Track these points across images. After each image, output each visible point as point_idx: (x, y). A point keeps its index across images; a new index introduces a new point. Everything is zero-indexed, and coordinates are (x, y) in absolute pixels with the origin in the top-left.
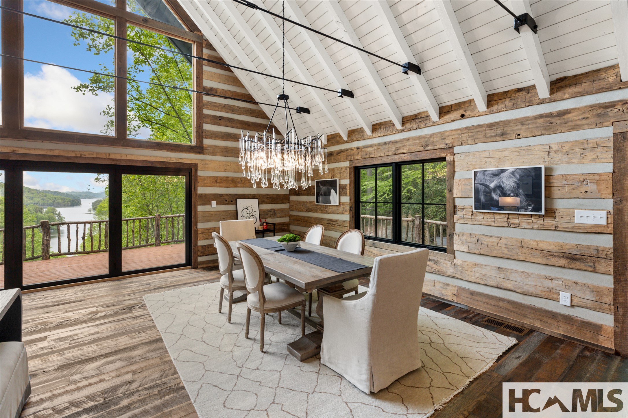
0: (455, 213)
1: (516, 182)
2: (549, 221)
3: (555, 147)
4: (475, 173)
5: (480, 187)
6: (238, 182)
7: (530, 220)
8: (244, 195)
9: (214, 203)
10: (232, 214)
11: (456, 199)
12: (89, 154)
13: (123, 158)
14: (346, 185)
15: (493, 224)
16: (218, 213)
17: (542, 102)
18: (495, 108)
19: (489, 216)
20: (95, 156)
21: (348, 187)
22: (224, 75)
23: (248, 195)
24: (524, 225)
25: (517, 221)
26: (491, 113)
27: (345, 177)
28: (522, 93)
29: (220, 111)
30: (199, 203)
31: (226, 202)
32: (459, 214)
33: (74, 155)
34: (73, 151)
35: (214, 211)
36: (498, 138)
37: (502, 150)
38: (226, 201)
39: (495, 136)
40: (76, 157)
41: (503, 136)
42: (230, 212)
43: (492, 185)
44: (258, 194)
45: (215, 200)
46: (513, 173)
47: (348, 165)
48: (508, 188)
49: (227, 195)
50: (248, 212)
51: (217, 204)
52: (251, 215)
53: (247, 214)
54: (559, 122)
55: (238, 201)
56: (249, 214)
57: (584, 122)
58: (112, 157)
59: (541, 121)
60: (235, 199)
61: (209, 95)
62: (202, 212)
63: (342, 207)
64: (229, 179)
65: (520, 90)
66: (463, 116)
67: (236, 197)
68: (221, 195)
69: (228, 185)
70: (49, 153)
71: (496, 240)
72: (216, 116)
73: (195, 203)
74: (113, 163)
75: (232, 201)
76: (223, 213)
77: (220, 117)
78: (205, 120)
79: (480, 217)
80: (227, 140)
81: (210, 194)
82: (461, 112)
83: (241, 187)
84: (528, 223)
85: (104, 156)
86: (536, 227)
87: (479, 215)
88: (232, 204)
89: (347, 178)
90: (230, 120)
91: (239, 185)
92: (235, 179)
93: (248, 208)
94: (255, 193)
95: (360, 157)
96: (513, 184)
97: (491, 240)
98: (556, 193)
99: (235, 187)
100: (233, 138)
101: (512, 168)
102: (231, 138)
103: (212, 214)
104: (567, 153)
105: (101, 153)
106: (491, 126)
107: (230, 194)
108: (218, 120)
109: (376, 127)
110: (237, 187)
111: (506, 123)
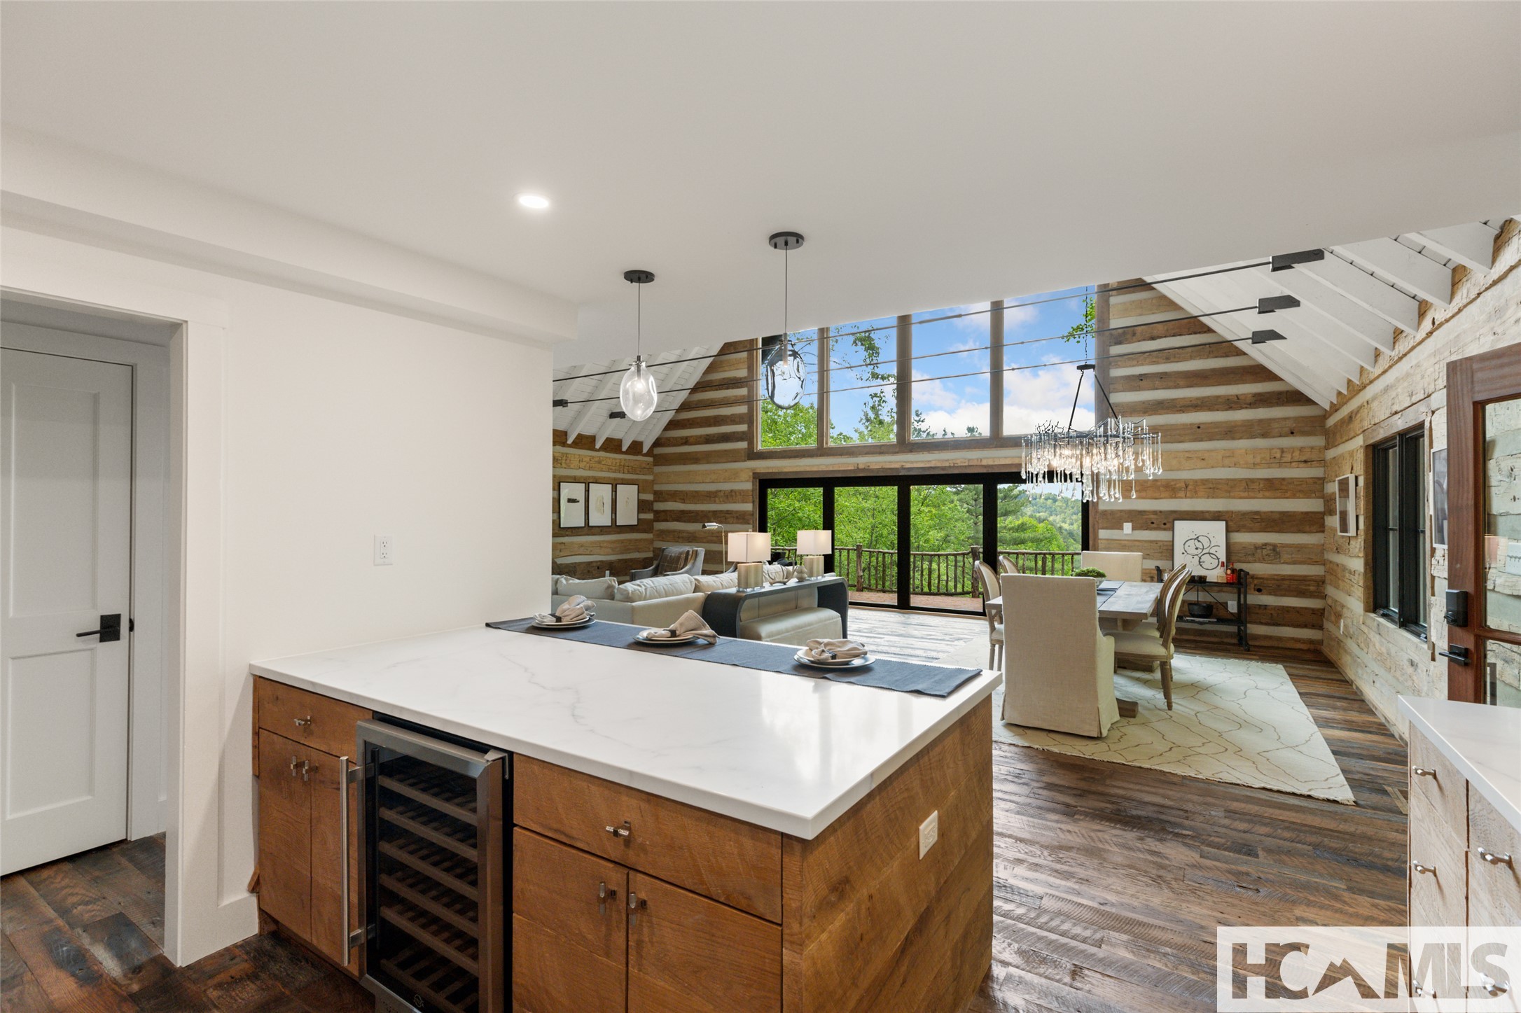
6: (1180, 489)
8: (1194, 512)
9: (1128, 527)
10: (1165, 548)
12: (962, 462)
13: (996, 463)
16: (1137, 543)
20: (966, 464)
22: (1149, 299)
23: (1202, 512)
29: (1142, 365)
30: (1100, 525)
31: (1153, 525)
33: (947, 465)
34: (947, 460)
35: (1128, 540)
38: (1153, 523)
40: (950, 467)
42: (1160, 544)
44: (1227, 512)
45: (1131, 521)
49: (1155, 513)
50: (1199, 545)
51: (1133, 529)
52: (1205, 551)
53: (1197, 549)
55: (1177, 523)
56: (1200, 551)
58: (984, 463)
60: (1171, 520)
61: (1120, 343)
62: (1108, 540)
64: (1159, 483)
67: (1175, 516)
68: (1141, 513)
69: (1157, 495)
70: (928, 465)
72: (1133, 376)
73: (1094, 525)
74: (984, 471)
75: (1165, 524)
76: (1146, 545)
77: (1141, 375)
78: (1111, 387)
80: (1155, 414)
81: (1121, 511)
83: (1186, 497)
85: (975, 463)
88: (1165, 529)
90: (1163, 376)
91: (1182, 494)
92: (1173, 483)
93: (1200, 539)
94: (1221, 509)
99: (1172, 498)
100: (1168, 408)
102: (1163, 408)
103: (1125, 546)
105: (973, 460)
107: (1161, 512)
108: (1139, 382)
110: (1175, 498)
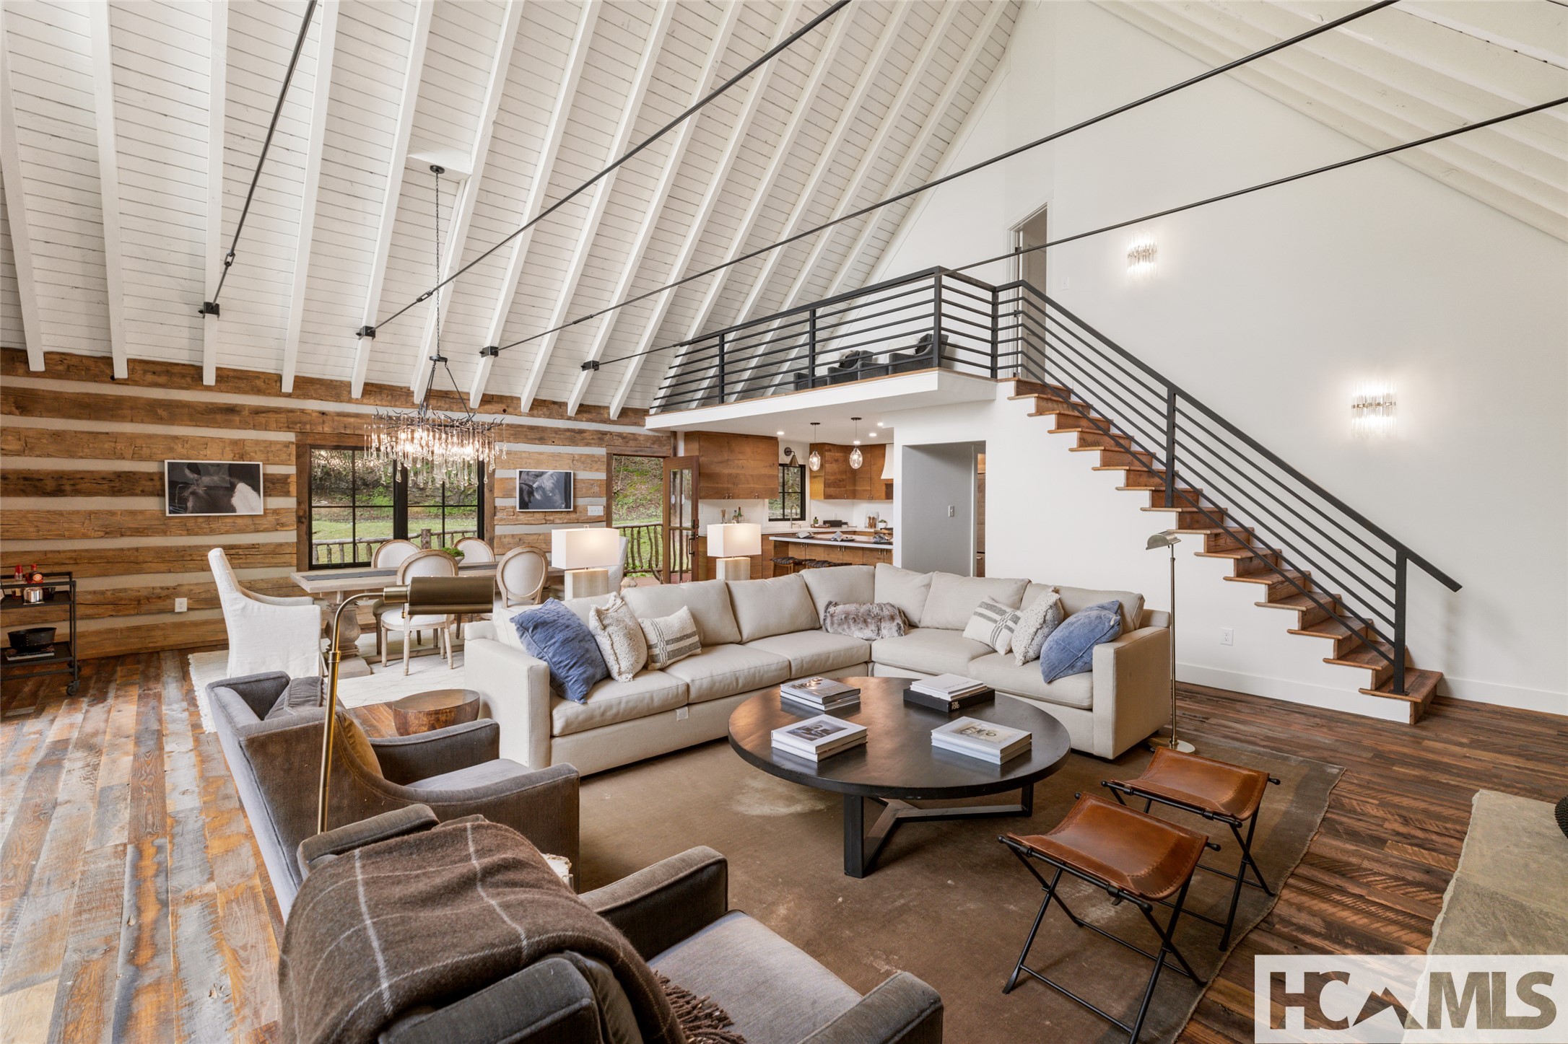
0: (495, 515)
1: (553, 484)
2: (573, 516)
3: (577, 457)
4: (521, 472)
5: (524, 486)
7: (562, 516)
11: (496, 499)
14: (287, 476)
15: (533, 522)
17: (570, 418)
18: (535, 412)
19: (529, 515)
21: (293, 479)
24: (558, 521)
25: (551, 518)
26: (532, 416)
27: (282, 461)
28: (556, 407)
32: (499, 516)
36: (537, 442)
37: (541, 454)
39: (535, 439)
41: (542, 440)
43: (535, 486)
46: (552, 475)
47: (293, 440)
48: (547, 488)
54: (579, 438)
57: (593, 441)
59: (568, 434)
63: (271, 518)
65: (554, 403)
66: (504, 411)
71: (535, 537)
79: (522, 517)
82: (504, 406)
84: (560, 519)
86: (565, 521)
87: (521, 514)
89: (290, 462)
95: (327, 429)
96: (552, 485)
97: (531, 538)
98: (579, 494)
101: (551, 471)
104: (583, 463)
106: (532, 428)
109: (371, 390)
111: (544, 429)
